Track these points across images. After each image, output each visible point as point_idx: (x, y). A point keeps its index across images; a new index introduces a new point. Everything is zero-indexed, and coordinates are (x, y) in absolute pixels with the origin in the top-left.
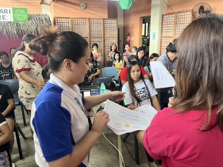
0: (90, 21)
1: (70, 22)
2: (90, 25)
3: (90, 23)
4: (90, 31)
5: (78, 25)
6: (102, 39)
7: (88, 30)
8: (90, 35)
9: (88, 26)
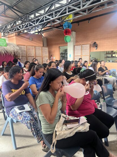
0: (35, 48)
1: (25, 47)
2: (35, 50)
3: (35, 49)
4: (35, 53)
5: (29, 49)
6: (41, 57)
7: (34, 53)
8: (35, 55)
9: (34, 50)
